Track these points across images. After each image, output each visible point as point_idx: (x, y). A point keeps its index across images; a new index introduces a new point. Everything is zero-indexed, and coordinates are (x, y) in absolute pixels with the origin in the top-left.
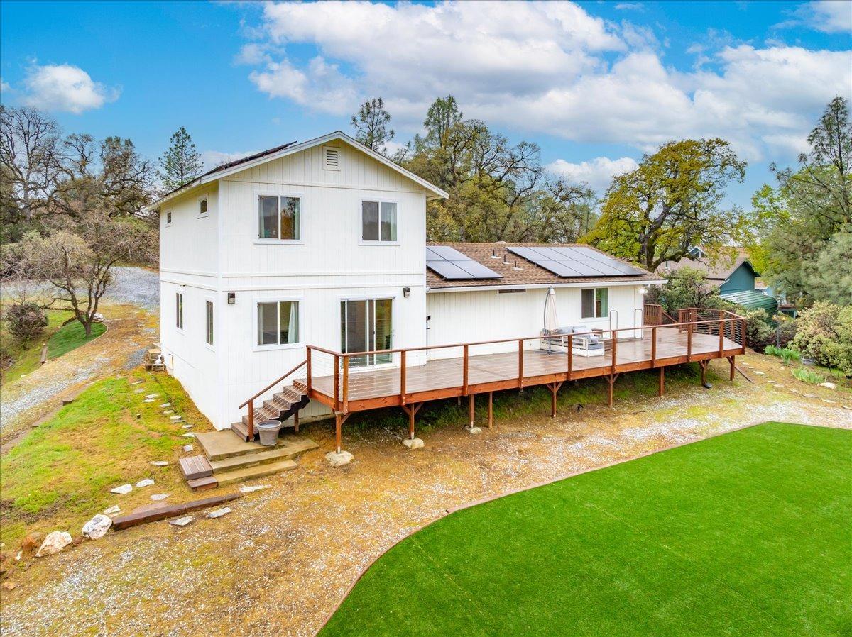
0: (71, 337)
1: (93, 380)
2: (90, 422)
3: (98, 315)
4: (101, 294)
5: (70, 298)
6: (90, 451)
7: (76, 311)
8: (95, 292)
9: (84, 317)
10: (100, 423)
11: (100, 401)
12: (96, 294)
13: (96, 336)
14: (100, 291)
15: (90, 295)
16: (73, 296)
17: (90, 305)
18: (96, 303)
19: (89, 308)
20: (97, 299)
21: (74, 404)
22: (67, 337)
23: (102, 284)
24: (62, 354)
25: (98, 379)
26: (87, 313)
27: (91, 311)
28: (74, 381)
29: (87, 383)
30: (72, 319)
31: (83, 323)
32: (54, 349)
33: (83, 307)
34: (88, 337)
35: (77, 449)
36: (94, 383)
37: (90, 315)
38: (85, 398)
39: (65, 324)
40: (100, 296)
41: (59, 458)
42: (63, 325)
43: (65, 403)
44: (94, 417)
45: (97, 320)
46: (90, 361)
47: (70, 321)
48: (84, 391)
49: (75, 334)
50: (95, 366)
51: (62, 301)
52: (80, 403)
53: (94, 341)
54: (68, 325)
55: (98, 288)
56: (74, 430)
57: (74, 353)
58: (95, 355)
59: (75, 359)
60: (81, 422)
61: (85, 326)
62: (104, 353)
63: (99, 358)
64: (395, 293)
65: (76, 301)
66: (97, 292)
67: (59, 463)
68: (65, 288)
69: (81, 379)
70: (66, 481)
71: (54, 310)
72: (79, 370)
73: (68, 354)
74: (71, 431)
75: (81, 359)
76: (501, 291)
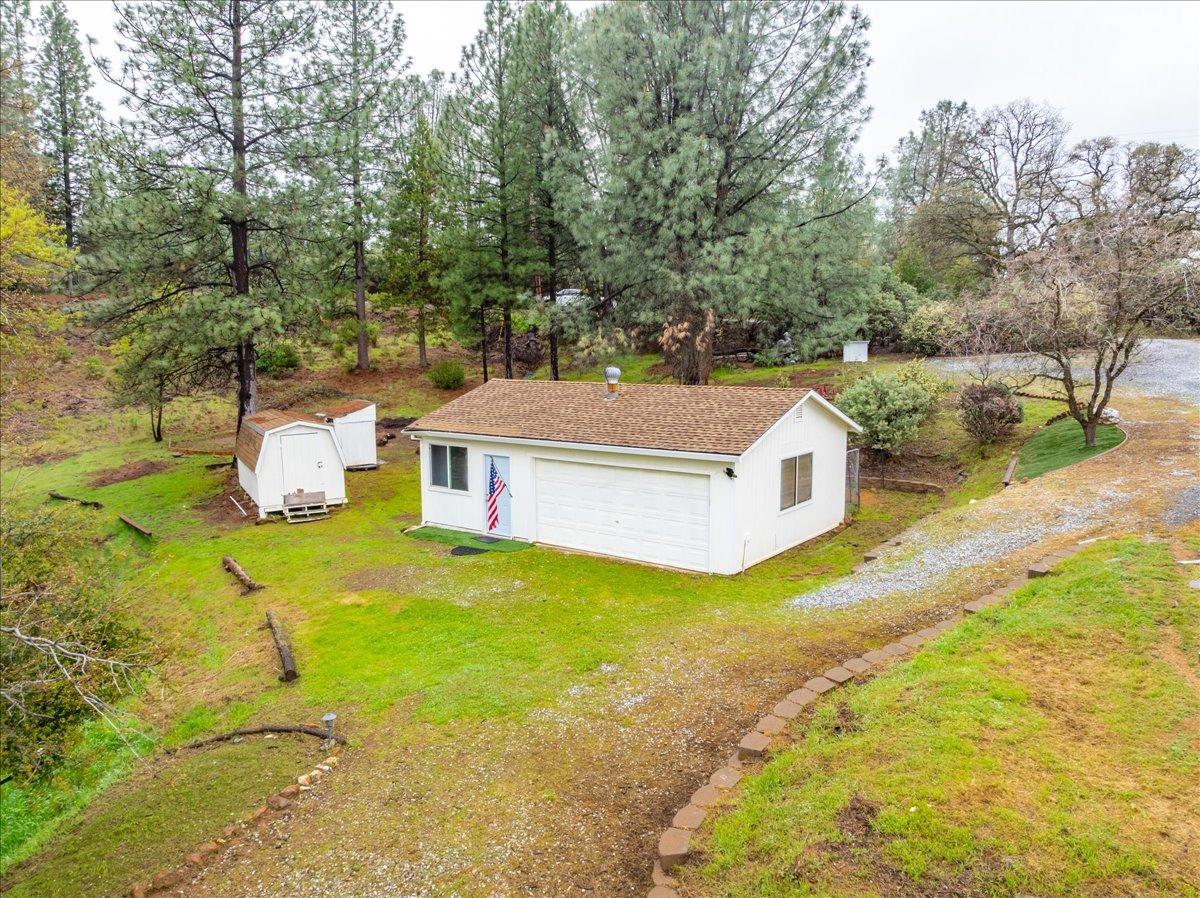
0: (1060, 445)
1: (1093, 534)
2: (1079, 636)
3: (1110, 411)
4: (1120, 371)
5: (1061, 376)
6: (1071, 724)
7: (1071, 400)
8: (1108, 366)
9: (1084, 412)
10: (1104, 646)
11: (1106, 589)
12: (1111, 370)
13: (1104, 448)
14: (1118, 365)
15: (1097, 371)
16: (1067, 373)
17: (1097, 390)
18: (1109, 387)
19: (1095, 397)
20: (1110, 380)
21: (1050, 579)
22: (1053, 444)
23: (1123, 352)
24: (1040, 474)
25: (1103, 534)
26: (1091, 406)
27: (1099, 400)
28: (1055, 529)
29: (1079, 538)
30: (1064, 415)
31: (1082, 422)
32: (1028, 463)
33: (1083, 395)
34: (1089, 447)
35: (1041, 704)
36: (1093, 540)
37: (1095, 410)
38: (1072, 571)
39: (1050, 422)
40: (1117, 374)
41: (997, 721)
42: (1047, 424)
43: (1032, 574)
44: (1091, 625)
45: (1107, 419)
46: (1088, 493)
47: (1059, 418)
48: (1073, 556)
49: (1066, 441)
50: (1098, 506)
51: (1048, 380)
52: (1063, 582)
53: (1099, 456)
54: (1056, 425)
55: (1115, 358)
56: (1041, 646)
57: (1061, 474)
58: (1099, 484)
59: (1061, 486)
60: (1059, 631)
61: (1084, 428)
62: (1118, 482)
63: (1106, 490)
65: (1071, 383)
66: (1113, 365)
67: (997, 735)
68: (1054, 358)
69: (1068, 528)
70: (999, 806)
71: (1035, 399)
72: (1068, 509)
73: (1049, 475)
74: (1034, 646)
75: (1073, 487)
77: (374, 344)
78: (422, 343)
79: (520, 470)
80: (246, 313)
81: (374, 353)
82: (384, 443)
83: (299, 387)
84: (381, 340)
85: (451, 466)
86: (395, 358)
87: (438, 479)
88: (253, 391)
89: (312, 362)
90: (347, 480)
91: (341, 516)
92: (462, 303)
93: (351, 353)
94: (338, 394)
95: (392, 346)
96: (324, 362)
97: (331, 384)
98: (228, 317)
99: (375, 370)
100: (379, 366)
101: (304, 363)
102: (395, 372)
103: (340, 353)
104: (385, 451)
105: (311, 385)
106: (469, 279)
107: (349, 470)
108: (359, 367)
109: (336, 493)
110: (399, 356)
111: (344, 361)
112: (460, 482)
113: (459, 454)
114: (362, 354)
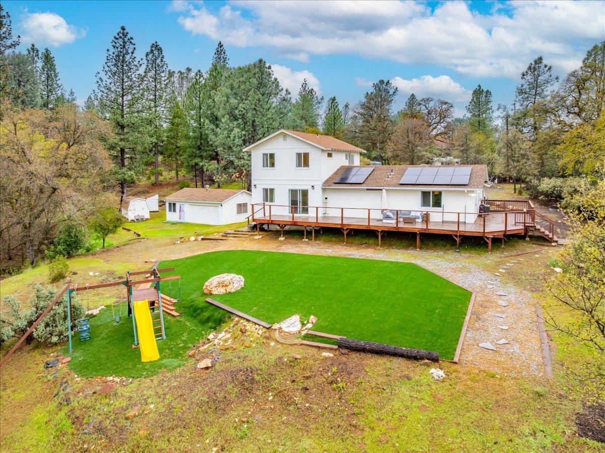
64: (309, 188)
76: (367, 189)
77: (161, 175)
78: (177, 174)
79: (187, 208)
80: (126, 172)
81: (161, 178)
82: (161, 206)
83: (135, 190)
84: (164, 173)
85: (173, 206)
86: (168, 180)
87: (170, 210)
88: (125, 191)
89: (140, 181)
90: (150, 214)
91: (148, 221)
92: (187, 164)
93: (153, 178)
94: (148, 192)
95: (167, 175)
96: (143, 181)
97: (146, 189)
98: (121, 174)
99: (161, 184)
100: (163, 183)
101: (137, 182)
102: (168, 185)
103: (149, 178)
104: (161, 208)
105: (140, 189)
106: (190, 156)
107: (150, 212)
108: (155, 183)
109: (147, 216)
110: (170, 179)
111: (150, 181)
112: (174, 211)
113: (174, 204)
114: (157, 178)
